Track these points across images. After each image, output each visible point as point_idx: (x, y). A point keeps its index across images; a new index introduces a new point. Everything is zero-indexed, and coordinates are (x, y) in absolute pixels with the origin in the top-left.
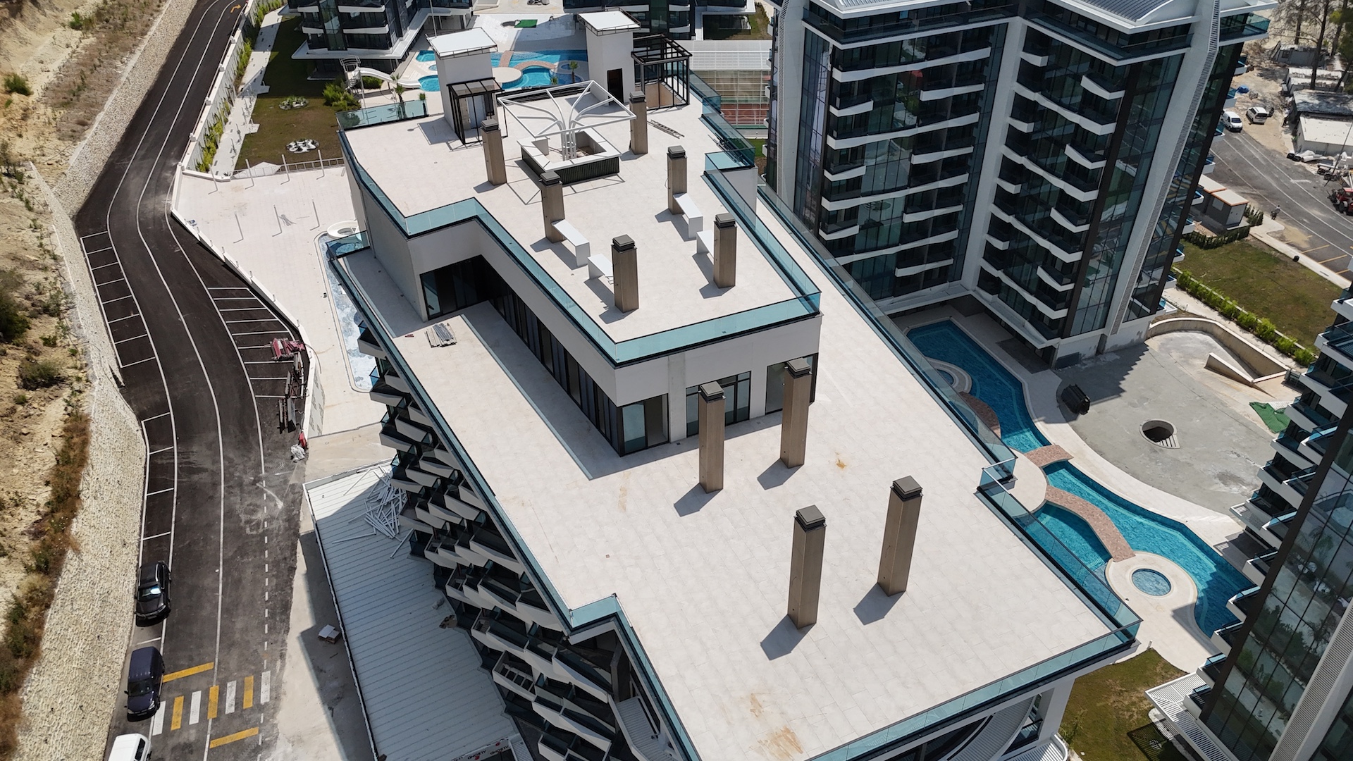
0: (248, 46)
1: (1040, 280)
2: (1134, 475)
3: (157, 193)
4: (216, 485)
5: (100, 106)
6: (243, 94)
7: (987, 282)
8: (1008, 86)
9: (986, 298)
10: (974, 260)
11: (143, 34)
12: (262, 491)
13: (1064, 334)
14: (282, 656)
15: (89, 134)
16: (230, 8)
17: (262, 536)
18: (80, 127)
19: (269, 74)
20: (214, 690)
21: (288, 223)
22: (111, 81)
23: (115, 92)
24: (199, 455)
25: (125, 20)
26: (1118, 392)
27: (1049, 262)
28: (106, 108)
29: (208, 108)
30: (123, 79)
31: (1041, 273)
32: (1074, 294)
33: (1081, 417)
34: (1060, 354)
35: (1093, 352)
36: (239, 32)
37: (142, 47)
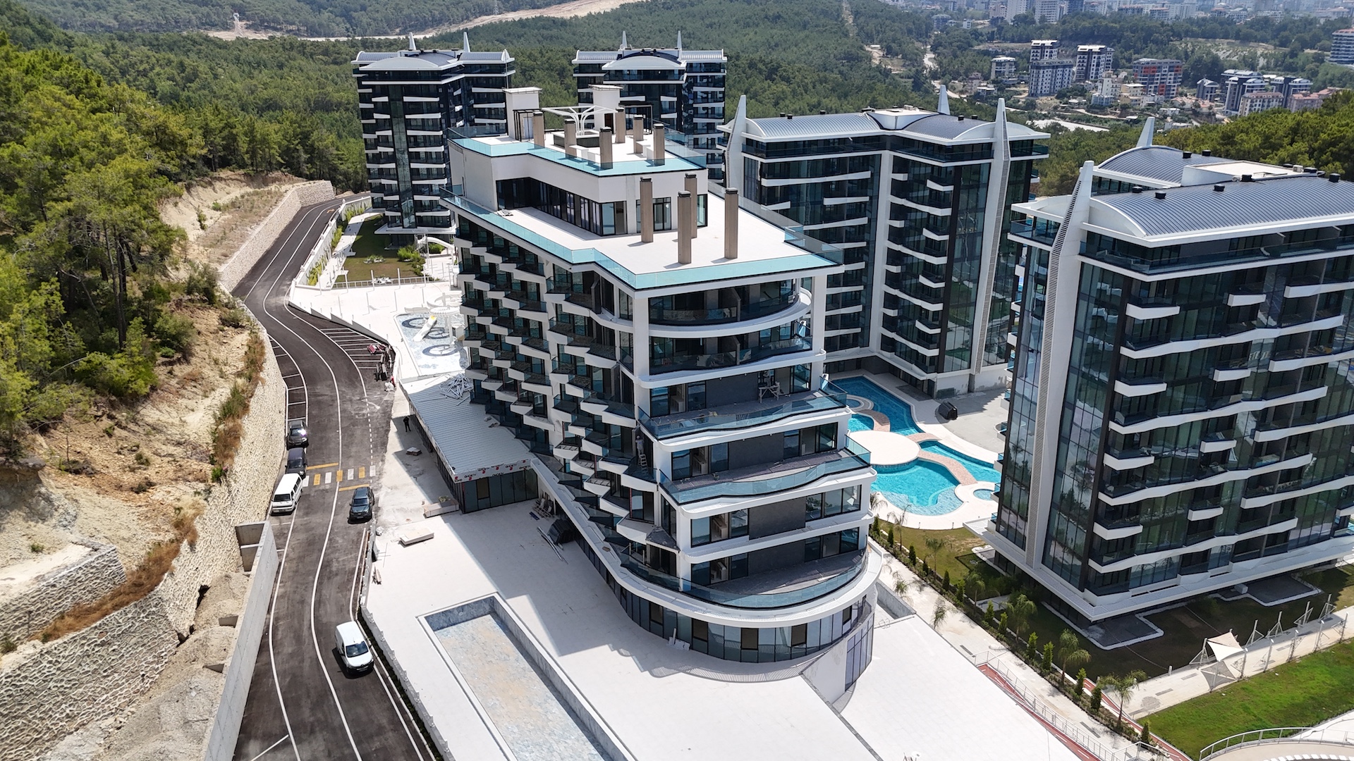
0: (340, 230)
1: (919, 331)
2: (985, 448)
3: (277, 296)
4: (334, 400)
5: (238, 248)
6: (336, 256)
7: (888, 344)
8: (886, 199)
9: (888, 356)
10: (877, 330)
11: (266, 216)
12: (366, 403)
13: (939, 369)
14: (383, 461)
15: (230, 261)
16: (326, 211)
17: (367, 419)
18: (223, 258)
19: (355, 246)
20: (340, 473)
21: (374, 309)
22: (243, 238)
23: (247, 243)
24: (321, 389)
25: (252, 207)
26: (982, 410)
27: (923, 315)
28: (241, 249)
29: (312, 257)
30: (252, 237)
31: (919, 325)
32: (942, 337)
33: (951, 421)
34: (940, 386)
35: (966, 389)
36: (334, 221)
37: (265, 222)
